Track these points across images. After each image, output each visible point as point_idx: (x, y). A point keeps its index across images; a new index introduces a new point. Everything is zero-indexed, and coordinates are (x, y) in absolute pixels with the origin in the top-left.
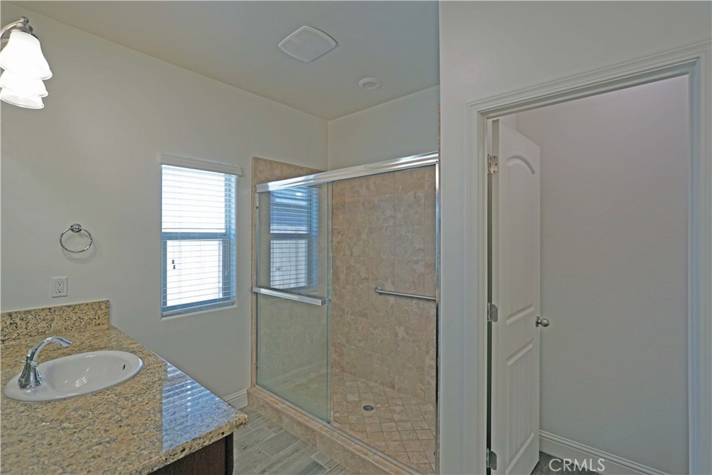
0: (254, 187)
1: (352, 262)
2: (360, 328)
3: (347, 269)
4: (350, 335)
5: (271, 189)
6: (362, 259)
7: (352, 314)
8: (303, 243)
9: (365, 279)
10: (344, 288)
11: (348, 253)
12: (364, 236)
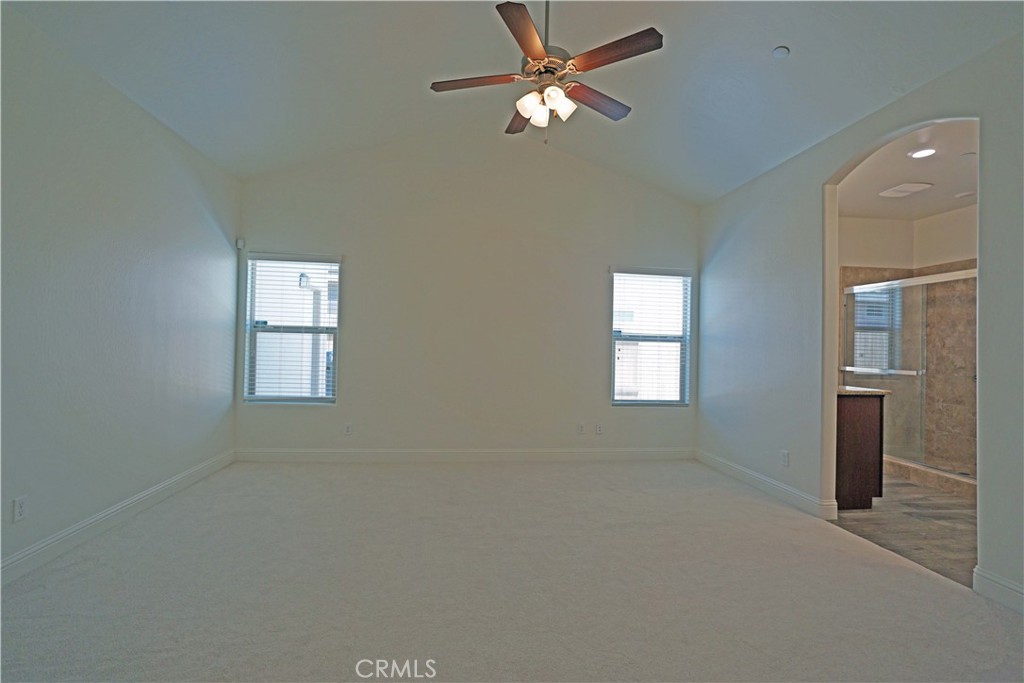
0: (842, 290)
1: (944, 353)
2: (955, 415)
3: (937, 359)
4: (942, 421)
5: (855, 291)
6: (957, 349)
7: (944, 401)
8: (885, 335)
9: (961, 368)
10: (934, 377)
11: (938, 344)
12: (960, 328)
